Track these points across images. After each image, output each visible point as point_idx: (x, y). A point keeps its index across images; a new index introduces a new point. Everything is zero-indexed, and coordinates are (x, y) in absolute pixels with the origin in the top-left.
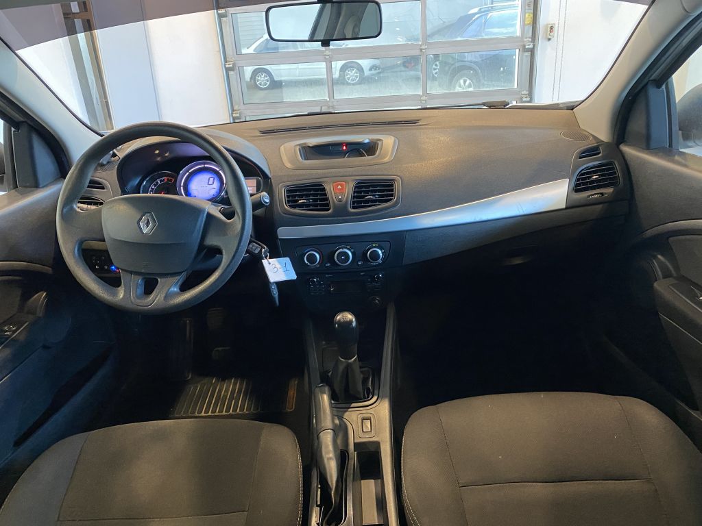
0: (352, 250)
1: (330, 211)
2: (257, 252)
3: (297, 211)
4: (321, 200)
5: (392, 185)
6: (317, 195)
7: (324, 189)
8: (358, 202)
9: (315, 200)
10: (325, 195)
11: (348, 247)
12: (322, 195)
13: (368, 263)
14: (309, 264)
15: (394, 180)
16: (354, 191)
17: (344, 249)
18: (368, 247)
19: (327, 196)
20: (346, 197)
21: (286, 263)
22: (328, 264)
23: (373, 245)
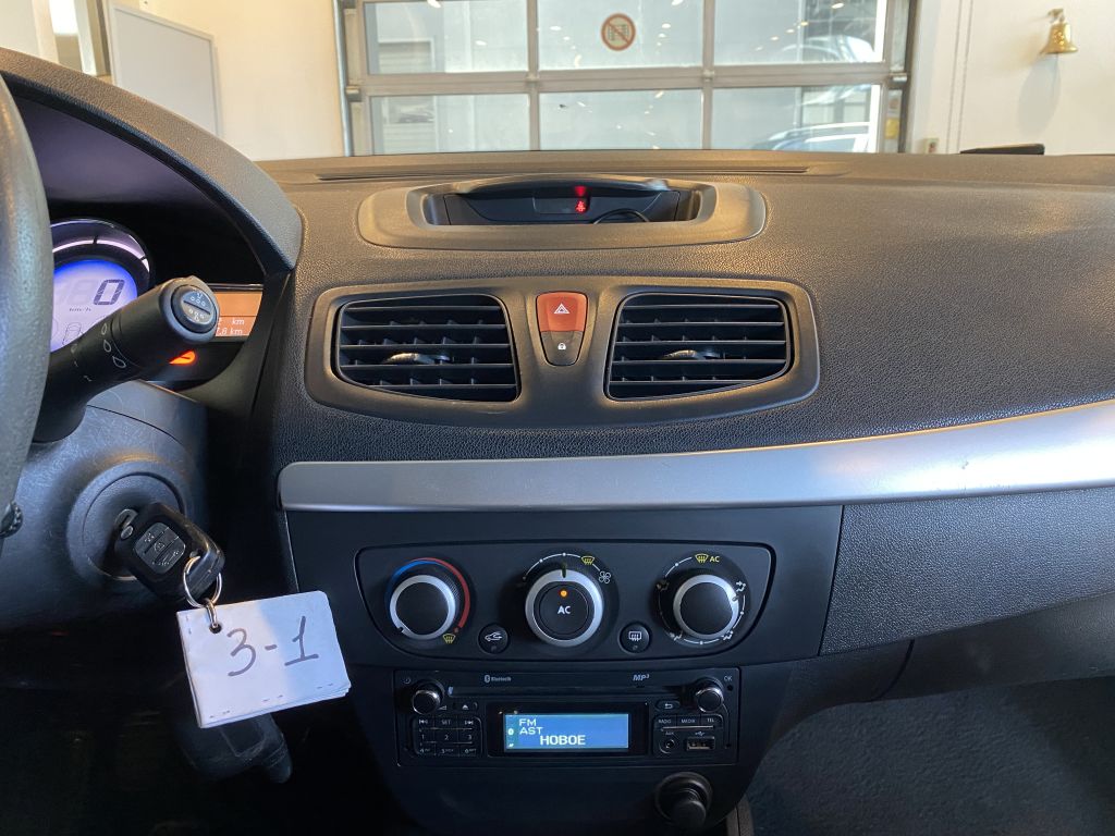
0: (605, 577)
1: (516, 400)
2: (167, 564)
3: (379, 394)
4: (484, 356)
5: (776, 314)
6: (466, 336)
7: (499, 316)
8: (632, 372)
9: (459, 356)
10: (503, 335)
11: (588, 561)
12: (487, 336)
13: (672, 635)
14: (406, 631)
15: (782, 297)
16: (619, 328)
17: (567, 571)
18: (677, 565)
19: (508, 342)
20: (587, 348)
21: (304, 619)
22: (497, 636)
23: (701, 559)
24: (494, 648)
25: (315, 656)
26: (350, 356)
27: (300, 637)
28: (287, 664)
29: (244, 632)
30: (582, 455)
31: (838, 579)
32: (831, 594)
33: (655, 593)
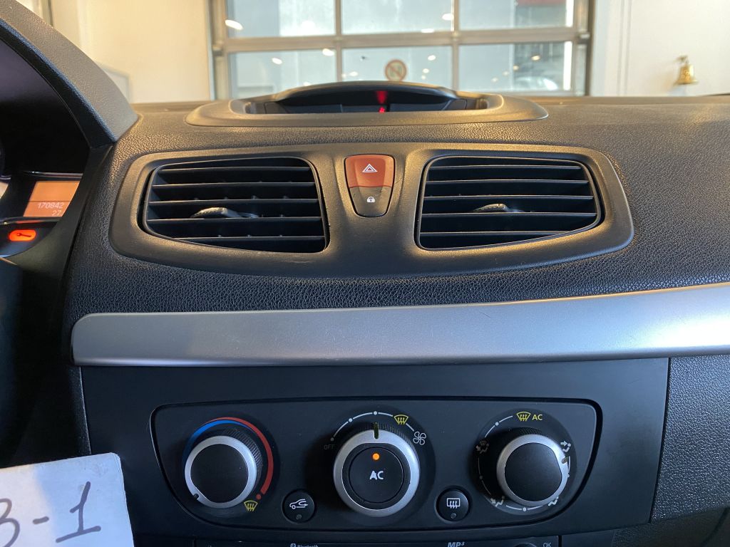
1: (326, 251)
3: (183, 245)
5: (579, 174)
7: (308, 175)
9: (267, 210)
10: (312, 192)
11: (401, 421)
13: (493, 502)
14: (202, 498)
15: (583, 159)
16: (427, 186)
17: (380, 432)
18: (497, 424)
19: (317, 197)
20: (396, 201)
21: (88, 485)
22: (302, 503)
23: (523, 418)
24: (299, 516)
25: (97, 529)
26: (157, 211)
27: (80, 507)
28: (59, 540)
29: (9, 502)
30: (393, 305)
31: (668, 438)
32: (661, 454)
33: (474, 454)
